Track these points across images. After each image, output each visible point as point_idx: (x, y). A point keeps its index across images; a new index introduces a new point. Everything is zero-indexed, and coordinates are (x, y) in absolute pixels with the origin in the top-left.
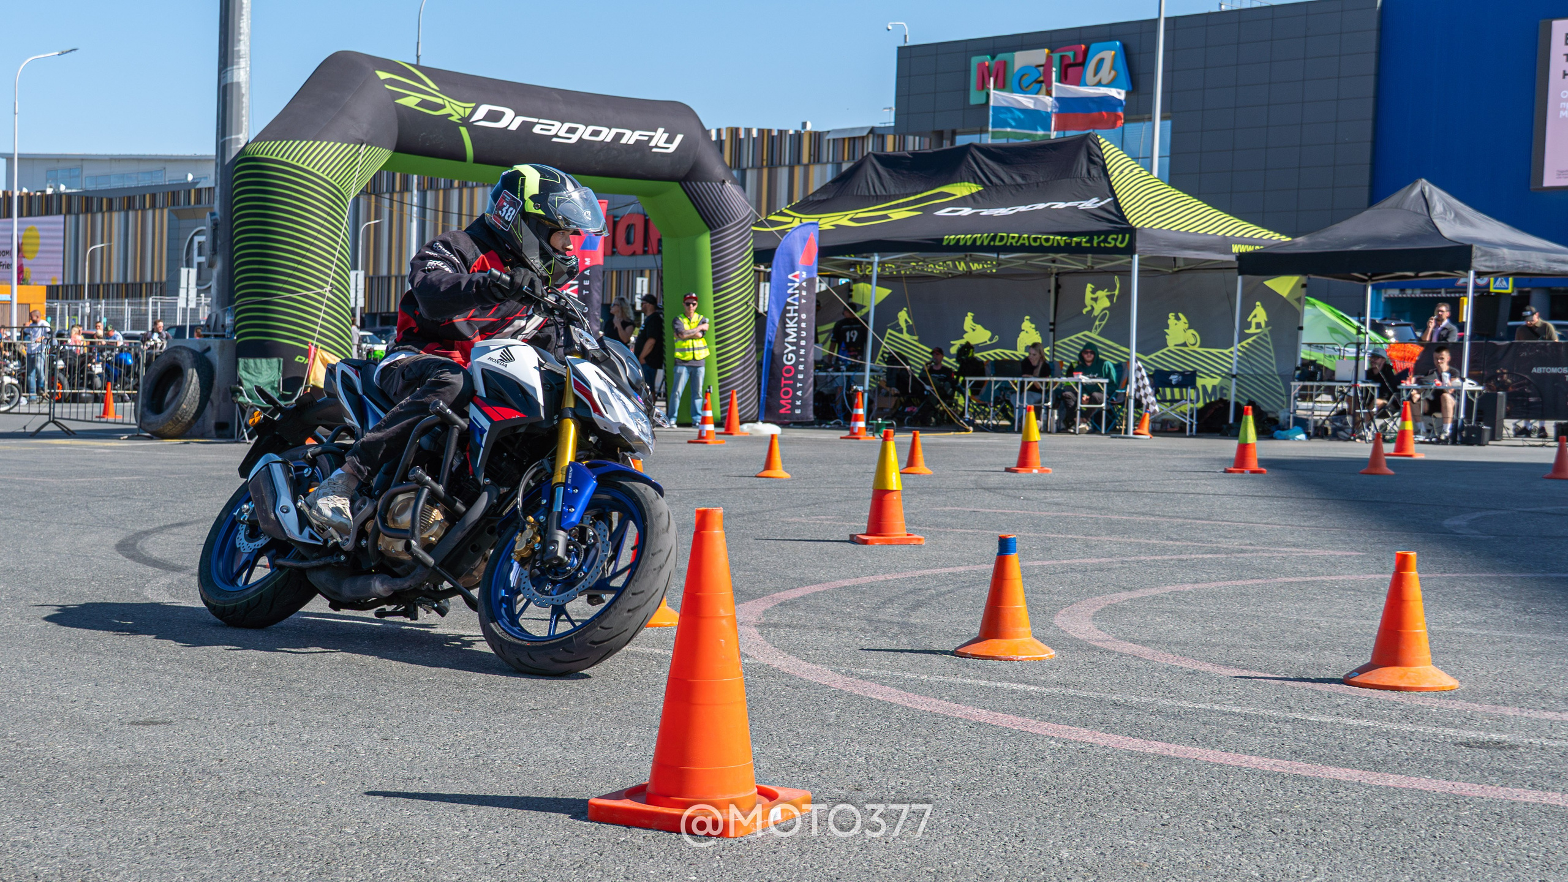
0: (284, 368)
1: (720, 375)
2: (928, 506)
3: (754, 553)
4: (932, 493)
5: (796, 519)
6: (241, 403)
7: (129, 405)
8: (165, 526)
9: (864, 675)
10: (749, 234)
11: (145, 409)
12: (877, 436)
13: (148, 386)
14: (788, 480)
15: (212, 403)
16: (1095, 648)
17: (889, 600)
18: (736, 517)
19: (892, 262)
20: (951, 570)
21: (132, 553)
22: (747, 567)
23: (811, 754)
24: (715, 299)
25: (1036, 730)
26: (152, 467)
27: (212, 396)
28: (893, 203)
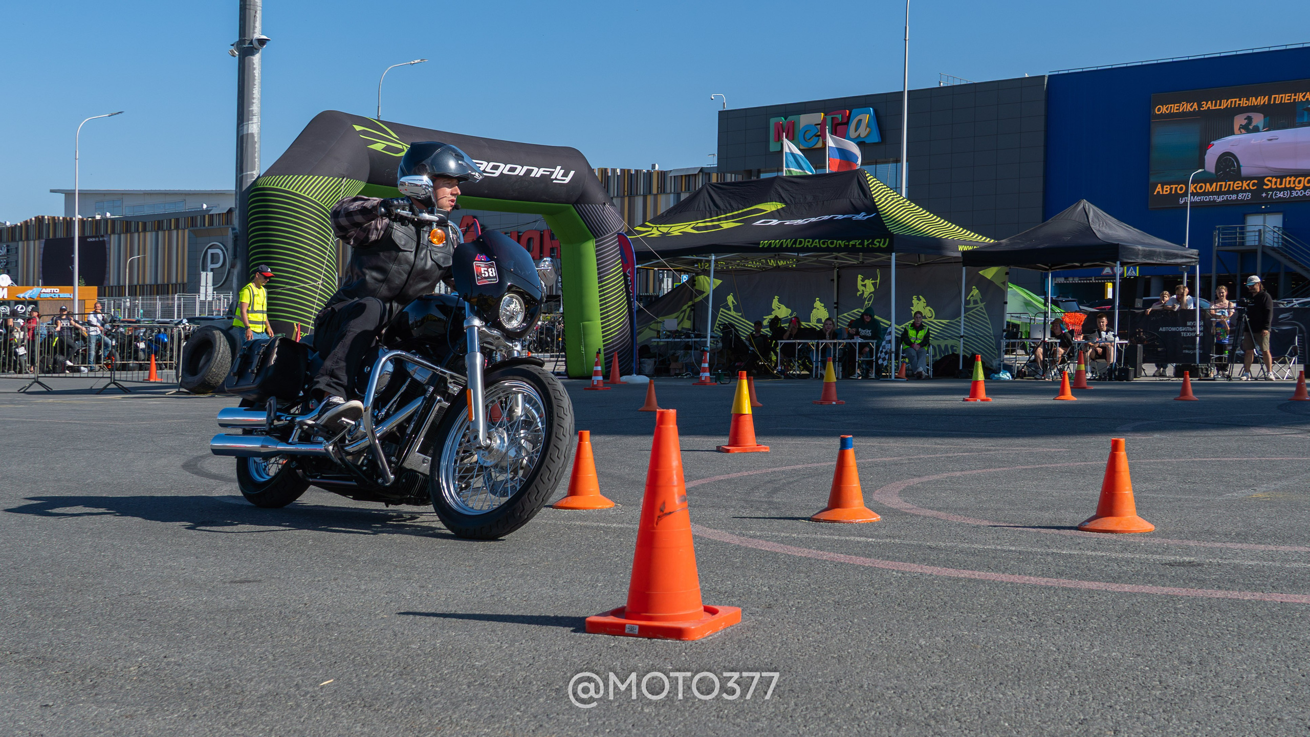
9: (752, 534)
11: (184, 374)
12: (718, 382)
16: (906, 514)
25: (881, 566)
28: (723, 216)
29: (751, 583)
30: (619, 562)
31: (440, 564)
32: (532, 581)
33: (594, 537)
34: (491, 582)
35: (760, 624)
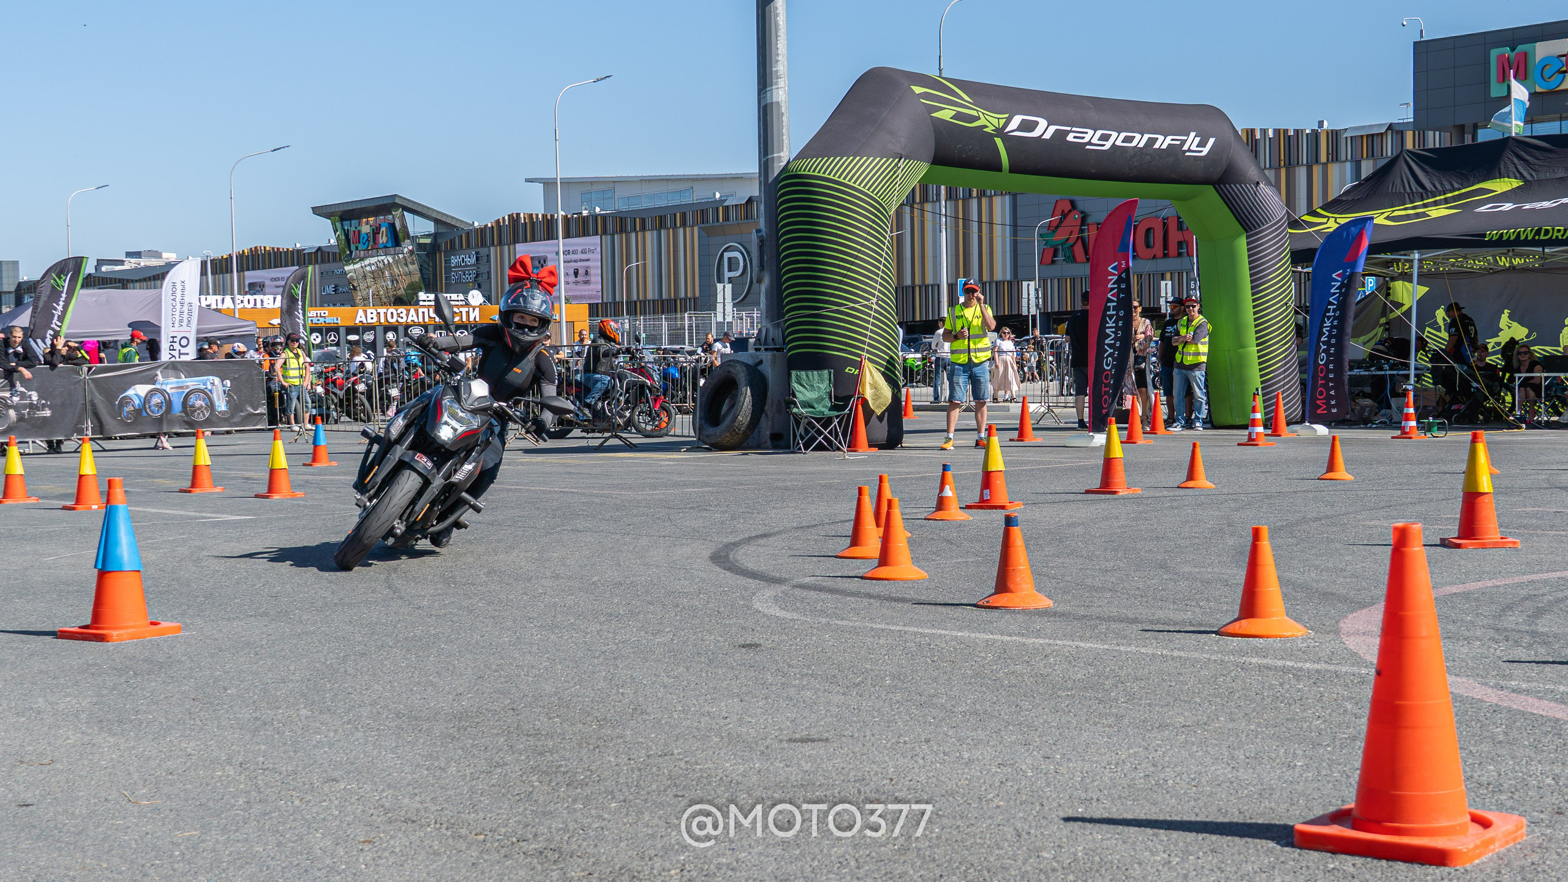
0: (835, 379)
1: (1261, 376)
2: (1507, 506)
3: (1347, 558)
4: (1506, 494)
5: (1377, 523)
6: (795, 414)
7: (688, 418)
8: (750, 537)
9: (1515, 688)
10: (1286, 235)
11: (703, 422)
12: (1429, 435)
13: (704, 399)
14: (1352, 482)
15: (767, 415)
17: (1507, 607)
18: (1314, 521)
19: (1432, 259)
20: (1559, 574)
21: (728, 565)
22: (1345, 574)
23: (1494, 773)
24: (1254, 301)
26: (718, 478)
27: (766, 408)
28: (1430, 200)
29: (1524, 770)
30: (1323, 726)
31: (1069, 722)
32: (1200, 754)
33: (1281, 685)
34: (1142, 754)
35: (1550, 840)
